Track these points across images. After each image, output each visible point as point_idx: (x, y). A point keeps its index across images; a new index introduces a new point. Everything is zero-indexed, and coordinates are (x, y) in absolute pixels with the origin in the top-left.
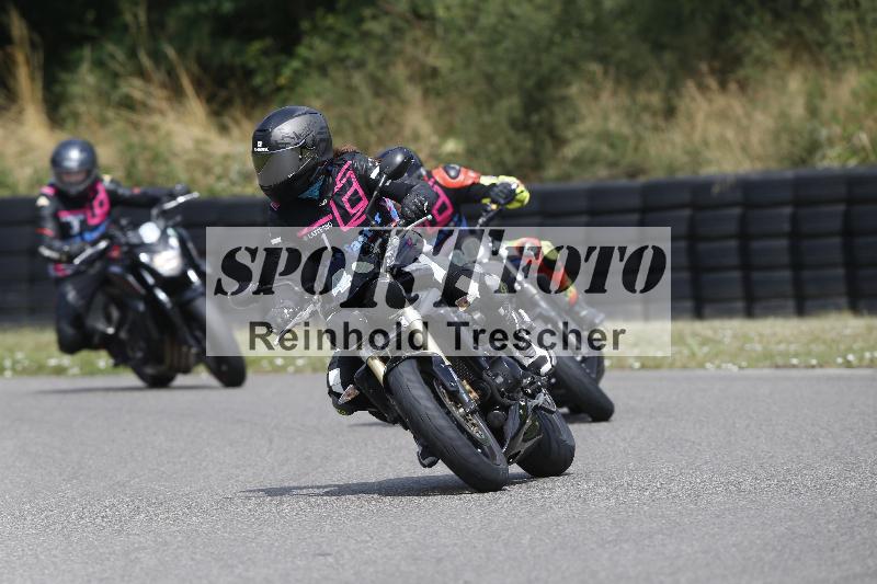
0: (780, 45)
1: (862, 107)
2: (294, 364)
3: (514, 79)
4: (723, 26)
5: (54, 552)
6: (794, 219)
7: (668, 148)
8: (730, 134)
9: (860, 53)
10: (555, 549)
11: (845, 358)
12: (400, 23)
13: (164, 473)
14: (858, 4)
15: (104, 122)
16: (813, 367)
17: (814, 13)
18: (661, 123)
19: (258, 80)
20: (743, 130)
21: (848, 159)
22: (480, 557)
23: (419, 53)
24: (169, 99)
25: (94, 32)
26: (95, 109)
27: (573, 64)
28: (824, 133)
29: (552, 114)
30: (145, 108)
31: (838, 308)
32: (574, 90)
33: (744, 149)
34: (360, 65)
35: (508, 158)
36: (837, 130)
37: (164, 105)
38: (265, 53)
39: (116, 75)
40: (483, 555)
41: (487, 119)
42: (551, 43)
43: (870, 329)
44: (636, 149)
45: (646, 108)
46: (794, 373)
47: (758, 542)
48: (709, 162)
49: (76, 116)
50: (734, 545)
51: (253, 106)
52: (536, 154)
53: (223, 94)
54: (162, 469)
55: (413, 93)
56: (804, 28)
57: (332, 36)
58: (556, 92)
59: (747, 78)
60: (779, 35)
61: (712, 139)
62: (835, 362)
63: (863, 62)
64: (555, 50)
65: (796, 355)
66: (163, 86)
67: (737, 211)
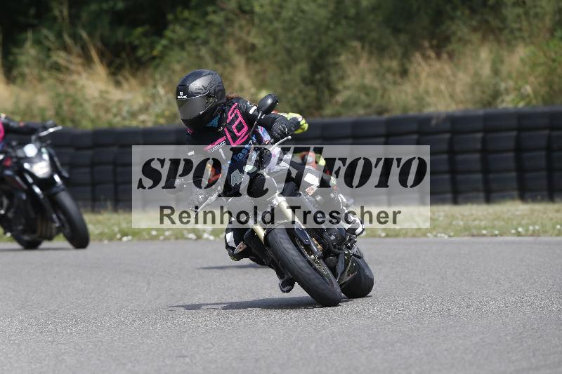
0: (475, 30)
1: (527, 69)
2: (164, 235)
3: (304, 51)
4: (439, 17)
5: (9, 356)
6: (484, 141)
7: (403, 96)
8: (443, 87)
9: (526, 34)
10: (331, 353)
11: (516, 229)
12: (231, 16)
13: (80, 304)
14: (524, 3)
15: (41, 80)
16: (496, 235)
17: (496, 9)
18: (399, 80)
19: (140, 52)
20: (451, 84)
21: (518, 103)
22: (284, 358)
23: (244, 35)
24: (83, 65)
25: (35, 22)
26: (36, 71)
27: (343, 42)
28: (503, 86)
29: (329, 74)
30: (67, 70)
31: (512, 198)
32: (342, 58)
33: (451, 96)
34: (205, 43)
35: (301, 102)
36: (511, 83)
37: (80, 68)
38: (145, 35)
39: (49, 49)
40: (285, 356)
41: (287, 77)
42: (328, 28)
43: (532, 211)
44: (383, 96)
45: (389, 70)
46: (484, 239)
47: (461, 348)
48: (429, 105)
49: (23, 76)
50: (446, 350)
51: (137, 69)
52: (318, 99)
53: (118, 61)
54: (79, 302)
55: (239, 60)
56: (490, 18)
57: (188, 24)
58: (331, 60)
59: (453, 51)
60: (474, 23)
61: (431, 90)
62: (510, 233)
63: (528, 40)
64: (330, 33)
65: (485, 228)
66: (79, 56)
67: (447, 136)
